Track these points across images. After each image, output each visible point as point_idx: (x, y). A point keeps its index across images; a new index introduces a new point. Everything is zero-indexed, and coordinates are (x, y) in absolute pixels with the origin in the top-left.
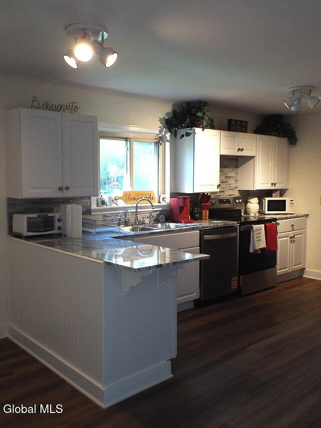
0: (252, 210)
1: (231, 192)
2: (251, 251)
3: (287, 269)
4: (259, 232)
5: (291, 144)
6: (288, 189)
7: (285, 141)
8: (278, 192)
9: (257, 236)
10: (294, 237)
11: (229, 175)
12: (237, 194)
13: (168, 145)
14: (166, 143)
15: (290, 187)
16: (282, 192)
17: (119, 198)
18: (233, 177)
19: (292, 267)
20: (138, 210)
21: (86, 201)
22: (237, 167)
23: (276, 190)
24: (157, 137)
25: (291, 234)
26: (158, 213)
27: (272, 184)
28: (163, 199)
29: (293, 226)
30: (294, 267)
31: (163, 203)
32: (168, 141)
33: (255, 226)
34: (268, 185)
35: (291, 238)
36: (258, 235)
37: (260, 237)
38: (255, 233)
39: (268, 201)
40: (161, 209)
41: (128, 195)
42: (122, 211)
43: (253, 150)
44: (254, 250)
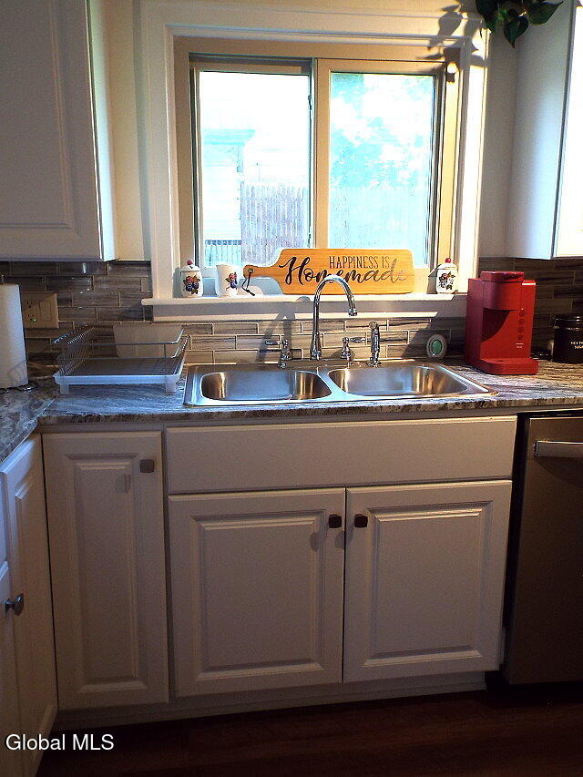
13: (478, 76)
14: (473, 68)
17: (264, 272)
20: (322, 316)
21: (133, 276)
24: (434, 51)
26: (424, 326)
28: (444, 278)
31: (444, 295)
32: (478, 62)
40: (433, 314)
41: (298, 263)
42: (274, 316)
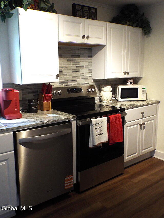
0: (104, 98)
1: (84, 81)
2: (91, 146)
3: (137, 154)
4: (100, 126)
5: (145, 34)
6: (141, 78)
7: (139, 31)
8: (132, 80)
9: (97, 130)
10: (144, 124)
11: (82, 64)
12: (91, 83)
15: (144, 75)
16: (136, 80)
18: (86, 67)
19: (141, 151)
22: (91, 57)
23: (130, 79)
25: (141, 121)
27: (125, 73)
29: (143, 113)
30: (143, 151)
33: (94, 121)
34: (120, 74)
35: (141, 125)
36: (99, 129)
37: (101, 131)
38: (94, 128)
39: (122, 89)
43: (102, 38)
44: (94, 146)
